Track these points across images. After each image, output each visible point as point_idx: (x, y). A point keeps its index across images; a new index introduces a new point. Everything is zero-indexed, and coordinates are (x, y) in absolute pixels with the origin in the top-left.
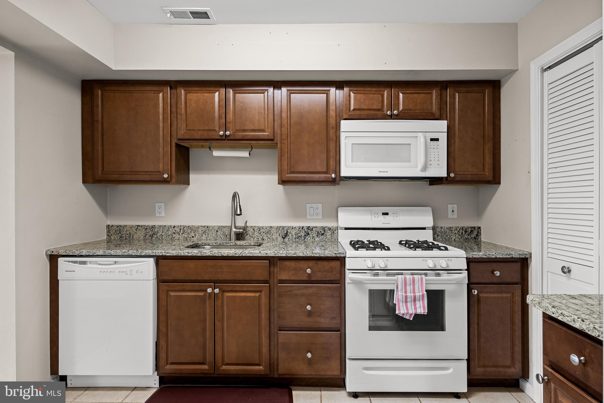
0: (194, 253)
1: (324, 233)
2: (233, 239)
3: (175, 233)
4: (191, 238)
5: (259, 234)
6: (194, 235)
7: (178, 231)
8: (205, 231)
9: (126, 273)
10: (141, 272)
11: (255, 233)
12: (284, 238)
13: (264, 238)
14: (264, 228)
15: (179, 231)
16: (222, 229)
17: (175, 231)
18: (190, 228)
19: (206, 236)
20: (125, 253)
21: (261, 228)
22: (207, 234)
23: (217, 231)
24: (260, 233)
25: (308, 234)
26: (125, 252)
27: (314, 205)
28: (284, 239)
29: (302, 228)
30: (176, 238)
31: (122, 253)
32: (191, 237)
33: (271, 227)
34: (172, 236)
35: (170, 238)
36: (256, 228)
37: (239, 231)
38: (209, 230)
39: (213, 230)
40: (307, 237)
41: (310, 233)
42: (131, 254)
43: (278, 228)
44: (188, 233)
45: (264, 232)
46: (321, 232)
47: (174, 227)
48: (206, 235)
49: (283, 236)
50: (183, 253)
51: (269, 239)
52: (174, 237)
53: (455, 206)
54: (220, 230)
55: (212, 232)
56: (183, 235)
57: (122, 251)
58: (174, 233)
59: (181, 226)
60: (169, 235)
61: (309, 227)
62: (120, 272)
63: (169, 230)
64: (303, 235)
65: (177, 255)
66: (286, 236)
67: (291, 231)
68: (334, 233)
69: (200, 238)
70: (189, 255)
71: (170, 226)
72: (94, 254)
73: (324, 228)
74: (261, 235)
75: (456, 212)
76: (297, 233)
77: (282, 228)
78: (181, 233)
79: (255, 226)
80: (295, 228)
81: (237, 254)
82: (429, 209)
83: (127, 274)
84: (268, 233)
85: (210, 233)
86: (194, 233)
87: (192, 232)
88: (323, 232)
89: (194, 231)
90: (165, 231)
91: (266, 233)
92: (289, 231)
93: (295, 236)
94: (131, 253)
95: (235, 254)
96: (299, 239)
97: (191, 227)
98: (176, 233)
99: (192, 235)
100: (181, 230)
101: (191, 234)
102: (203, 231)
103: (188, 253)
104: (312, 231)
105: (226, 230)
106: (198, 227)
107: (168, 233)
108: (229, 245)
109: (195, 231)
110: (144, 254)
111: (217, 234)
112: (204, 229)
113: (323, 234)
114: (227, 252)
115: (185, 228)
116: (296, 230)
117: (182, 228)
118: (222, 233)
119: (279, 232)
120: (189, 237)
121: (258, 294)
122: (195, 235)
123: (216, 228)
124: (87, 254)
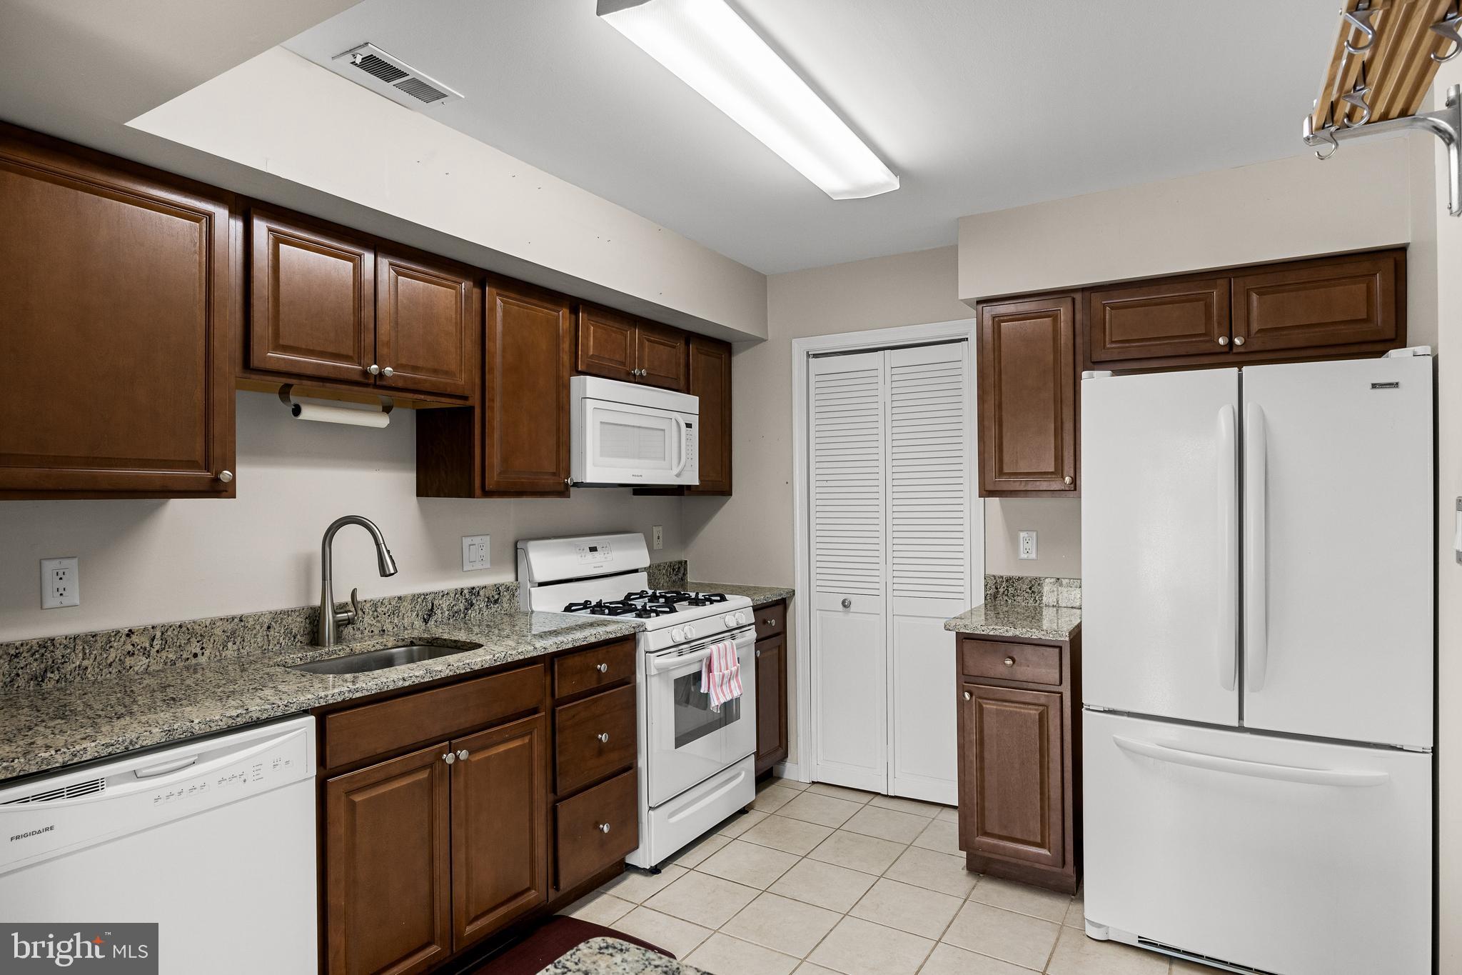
0: (417, 677)
1: (498, 599)
2: (332, 640)
3: (133, 654)
4: (188, 659)
5: (374, 618)
6: (198, 650)
7: (143, 645)
8: (233, 632)
9: (243, 778)
10: (287, 762)
11: (365, 619)
12: (426, 621)
13: (384, 628)
14: (386, 602)
15: (147, 645)
16: (282, 619)
17: (133, 645)
18: (184, 629)
19: (235, 647)
20: (239, 719)
21: (379, 604)
22: (239, 639)
23: (269, 627)
24: (378, 617)
25: (472, 605)
26: (238, 716)
27: (477, 540)
28: (426, 623)
29: (461, 594)
30: (136, 669)
31: (230, 721)
32: (191, 656)
33: (400, 598)
34: (124, 663)
35: (114, 671)
36: (368, 605)
37: (347, 618)
38: (245, 627)
39: (258, 627)
40: (470, 612)
41: (474, 602)
42: (258, 718)
43: (415, 598)
44: (180, 646)
45: (385, 614)
46: (493, 596)
47: (130, 633)
48: (238, 643)
49: (425, 616)
50: (393, 683)
51: (396, 629)
52: (131, 667)
53: (660, 528)
54: (276, 622)
55: (254, 632)
56: (164, 654)
57: (228, 715)
58: (129, 652)
59: (153, 628)
60: (109, 662)
61: (473, 588)
62: (223, 780)
63: (111, 647)
64: (462, 607)
65: (379, 691)
66: (430, 615)
67: (441, 602)
68: (514, 595)
69: (218, 654)
70: (407, 684)
71: (113, 634)
72: (131, 748)
73: (497, 588)
74: (378, 621)
75: (661, 539)
76: (452, 605)
77: (423, 597)
78: (156, 650)
79: (365, 601)
80: (448, 594)
81: (499, 659)
82: (641, 536)
83: (245, 781)
84: (394, 614)
85: (247, 637)
86: (198, 642)
87: (193, 640)
88: (496, 597)
89: (199, 638)
90: (94, 652)
91: (389, 616)
92: (436, 602)
93: (447, 613)
94: (258, 714)
95: (495, 660)
96: (454, 618)
97: (189, 626)
98: (136, 653)
99: (194, 651)
100: (153, 639)
101: (188, 648)
102: (229, 634)
103: (404, 680)
104: (478, 598)
105: (292, 620)
106: (213, 623)
107: (105, 656)
108: (335, 656)
109: (201, 635)
110: (295, 707)
111: (268, 636)
112: (229, 627)
113: (496, 602)
114: (479, 659)
115: (169, 633)
116: (449, 600)
117: (158, 634)
118: (283, 631)
119: (417, 607)
120: (184, 656)
121: (526, 740)
122: (202, 648)
123: (266, 620)
124: (105, 752)
